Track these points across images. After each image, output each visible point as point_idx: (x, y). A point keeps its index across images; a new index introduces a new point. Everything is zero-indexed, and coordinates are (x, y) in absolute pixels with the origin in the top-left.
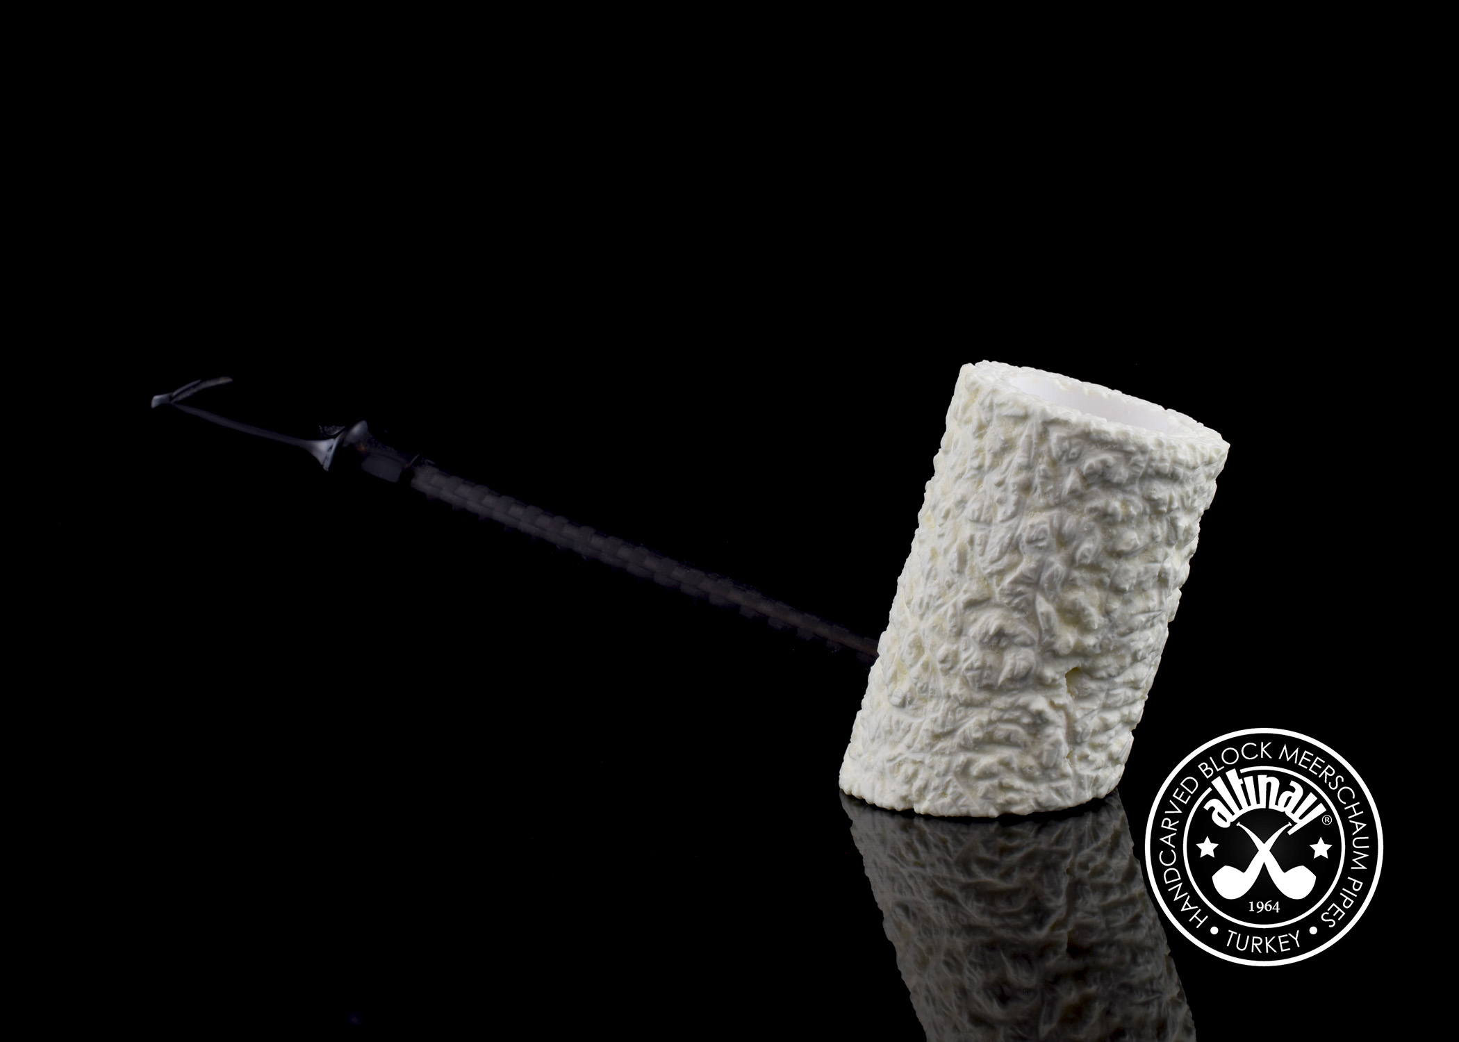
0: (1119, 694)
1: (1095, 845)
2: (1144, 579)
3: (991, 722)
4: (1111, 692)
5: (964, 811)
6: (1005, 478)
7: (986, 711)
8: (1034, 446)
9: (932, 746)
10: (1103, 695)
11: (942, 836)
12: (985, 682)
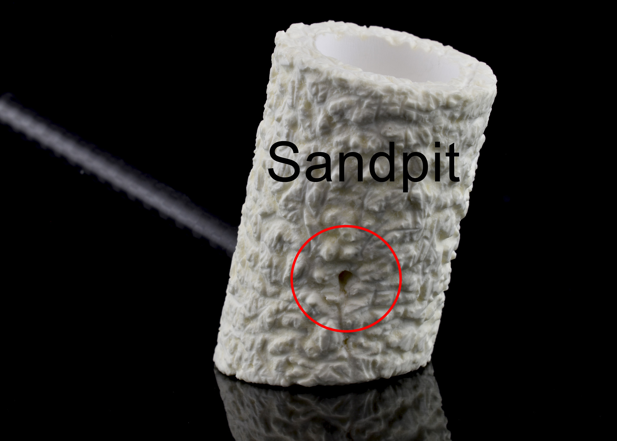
0: (387, 295)
1: (373, 416)
2: (393, 202)
3: (278, 311)
4: (379, 293)
5: (263, 380)
6: (282, 115)
7: (277, 301)
8: (296, 90)
9: (245, 326)
10: (371, 296)
11: (251, 398)
12: (273, 278)
